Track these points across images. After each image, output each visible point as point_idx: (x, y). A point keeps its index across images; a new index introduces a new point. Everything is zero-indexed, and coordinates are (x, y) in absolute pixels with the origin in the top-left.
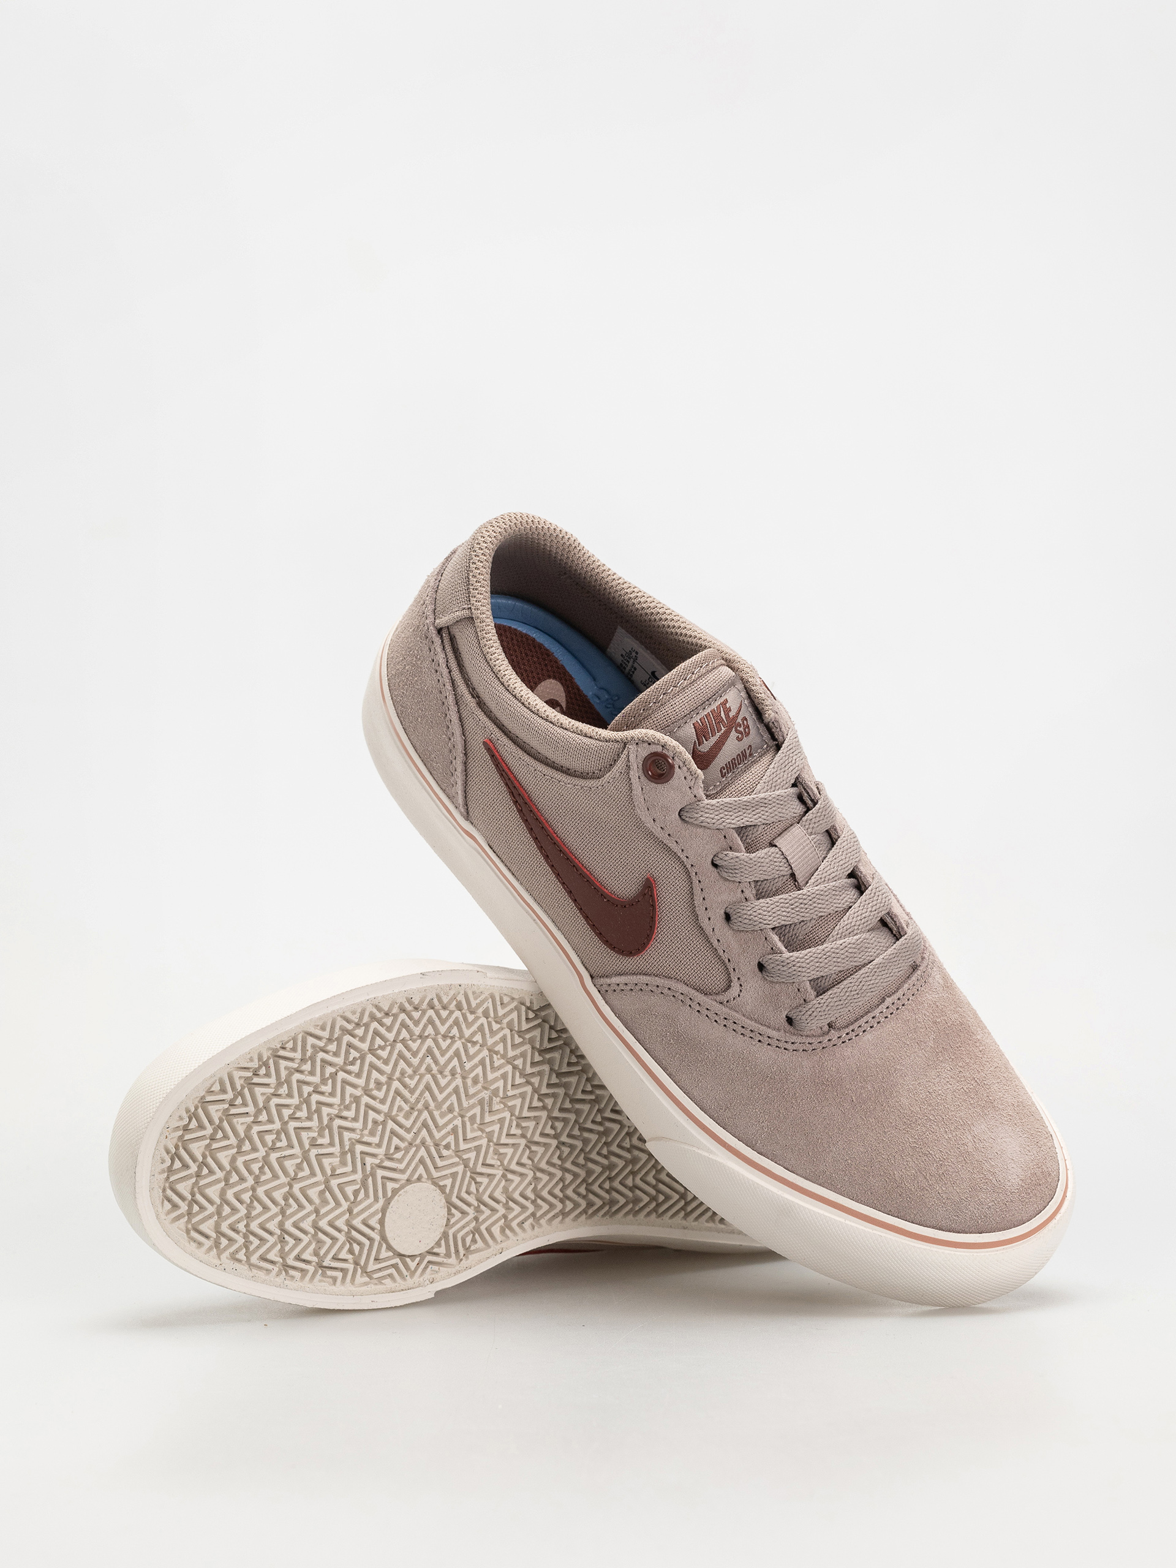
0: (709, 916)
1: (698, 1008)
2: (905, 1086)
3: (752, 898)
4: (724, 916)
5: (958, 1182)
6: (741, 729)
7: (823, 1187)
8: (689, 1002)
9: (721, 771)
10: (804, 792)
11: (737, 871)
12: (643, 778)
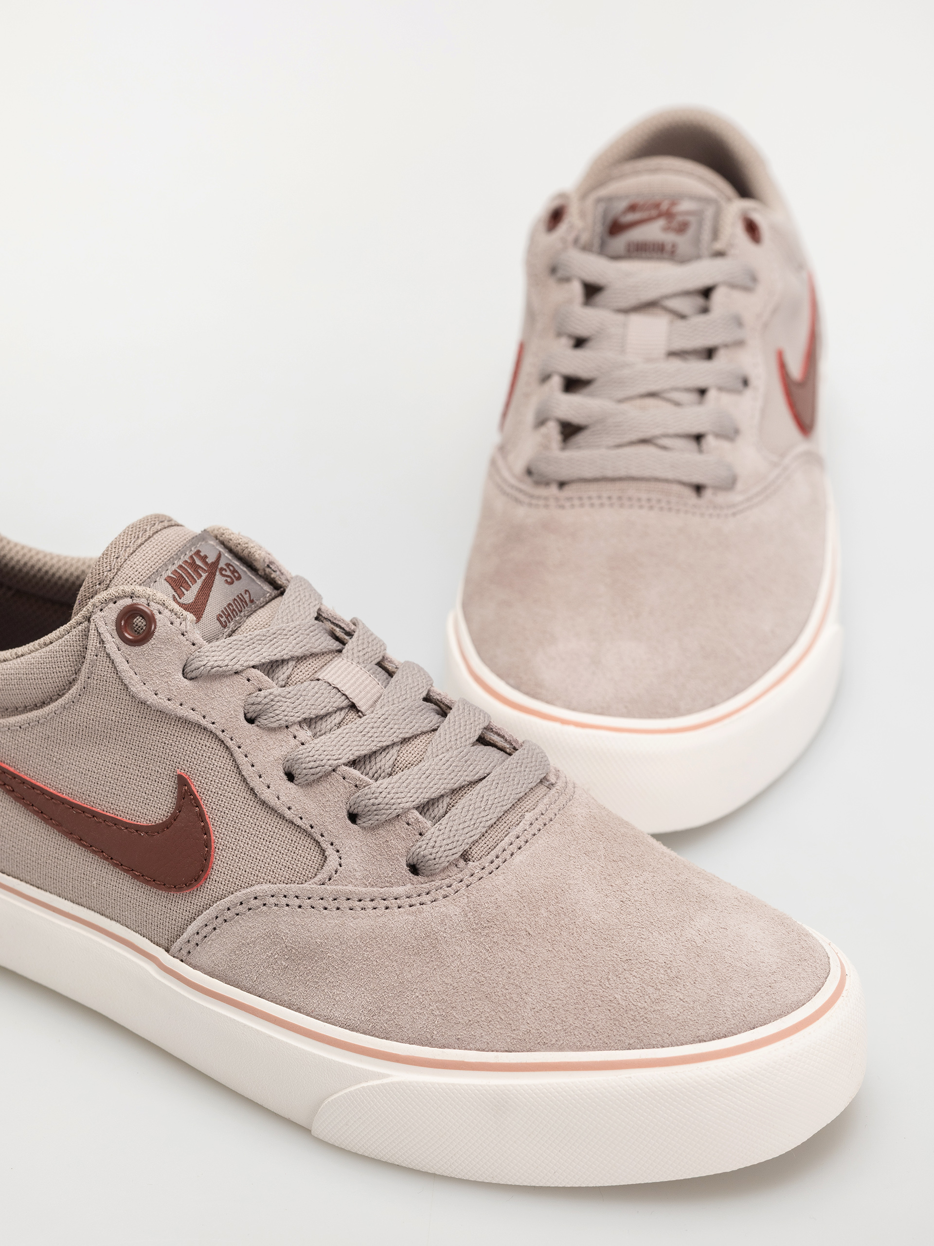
0: (267, 782)
1: (297, 902)
2: (588, 901)
3: (309, 739)
4: (285, 777)
5: (698, 979)
6: (228, 573)
7: (535, 1051)
8: (284, 901)
9: (218, 619)
10: (335, 628)
11: (277, 712)
12: (124, 646)
